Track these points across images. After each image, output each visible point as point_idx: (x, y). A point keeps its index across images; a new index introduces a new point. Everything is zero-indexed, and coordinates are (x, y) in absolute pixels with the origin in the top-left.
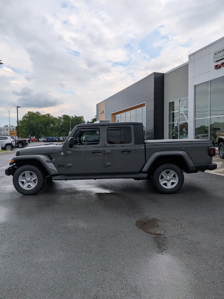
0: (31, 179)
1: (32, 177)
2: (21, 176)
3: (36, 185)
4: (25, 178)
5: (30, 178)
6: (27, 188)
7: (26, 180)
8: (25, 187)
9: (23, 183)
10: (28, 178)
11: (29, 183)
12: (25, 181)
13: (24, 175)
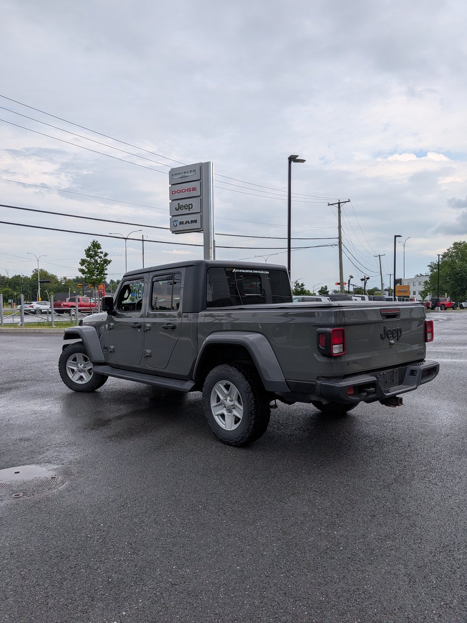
0: (85, 368)
1: (86, 364)
2: (70, 361)
3: (91, 378)
4: (77, 364)
5: (83, 365)
6: (77, 380)
7: (78, 367)
8: (74, 378)
9: (73, 371)
10: (81, 365)
11: (82, 372)
12: (75, 368)
13: (75, 360)
